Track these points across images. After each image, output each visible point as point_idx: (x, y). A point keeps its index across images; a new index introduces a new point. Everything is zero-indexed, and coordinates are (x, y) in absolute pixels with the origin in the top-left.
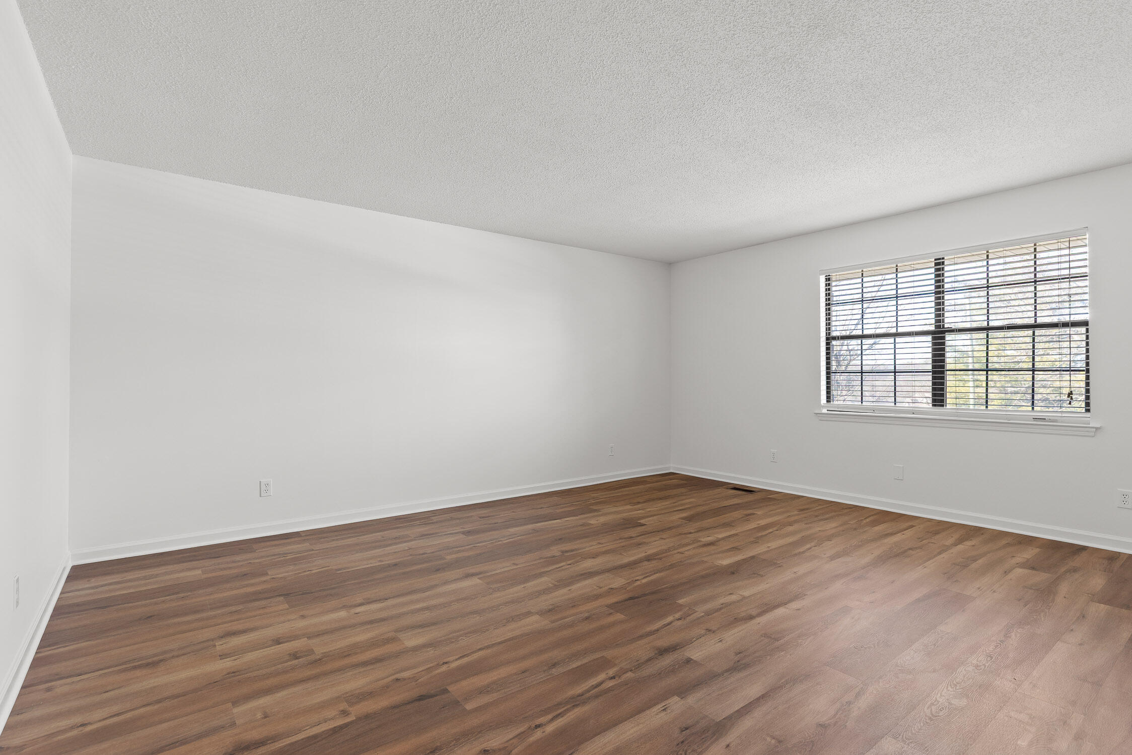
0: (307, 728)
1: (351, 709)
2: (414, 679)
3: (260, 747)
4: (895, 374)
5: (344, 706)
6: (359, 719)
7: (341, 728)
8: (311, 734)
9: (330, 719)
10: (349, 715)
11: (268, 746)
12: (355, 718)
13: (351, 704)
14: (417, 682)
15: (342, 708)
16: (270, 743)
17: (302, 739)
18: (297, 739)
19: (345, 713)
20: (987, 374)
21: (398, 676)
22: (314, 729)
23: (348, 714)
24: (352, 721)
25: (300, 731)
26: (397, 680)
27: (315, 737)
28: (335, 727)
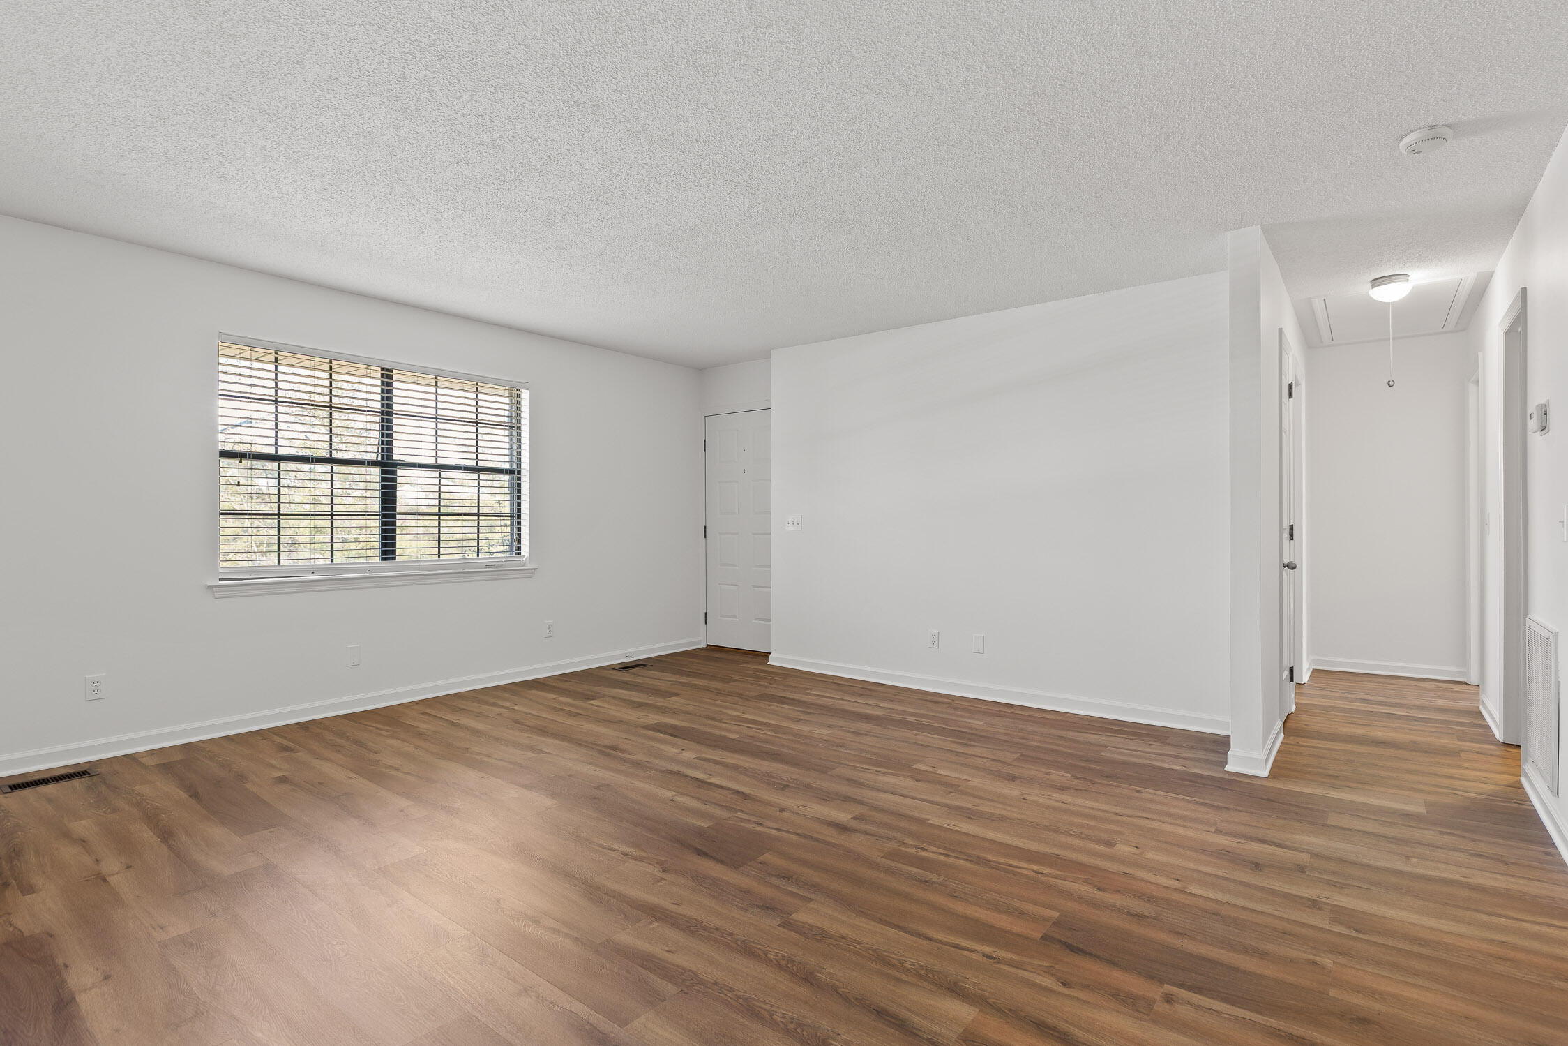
0: (1225, 1016)
1: (1158, 997)
2: (1048, 971)
3: (1297, 1037)
4: (332, 518)
5: (1161, 1007)
6: (1162, 982)
7: (1190, 988)
8: (1228, 1006)
9: (1192, 1005)
10: (1167, 992)
11: (1286, 1030)
12: (1165, 985)
13: (1150, 1003)
14: (1053, 965)
15: (1166, 1006)
16: (1283, 1031)
17: (1242, 1008)
18: (1247, 1012)
19: (1168, 999)
20: (439, 518)
21: (1058, 987)
22: (1218, 1008)
23: (1166, 994)
24: (1171, 985)
25: (1237, 1019)
26: (1064, 984)
27: (1226, 1000)
28: (1195, 993)
